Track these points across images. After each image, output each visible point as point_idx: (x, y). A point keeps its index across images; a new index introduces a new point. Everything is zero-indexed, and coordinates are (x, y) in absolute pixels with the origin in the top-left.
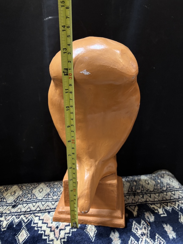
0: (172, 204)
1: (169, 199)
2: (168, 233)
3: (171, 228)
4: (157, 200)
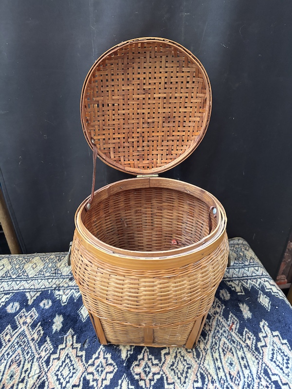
0: (253, 281)
1: (251, 275)
2: (243, 313)
3: (247, 308)
4: (237, 276)
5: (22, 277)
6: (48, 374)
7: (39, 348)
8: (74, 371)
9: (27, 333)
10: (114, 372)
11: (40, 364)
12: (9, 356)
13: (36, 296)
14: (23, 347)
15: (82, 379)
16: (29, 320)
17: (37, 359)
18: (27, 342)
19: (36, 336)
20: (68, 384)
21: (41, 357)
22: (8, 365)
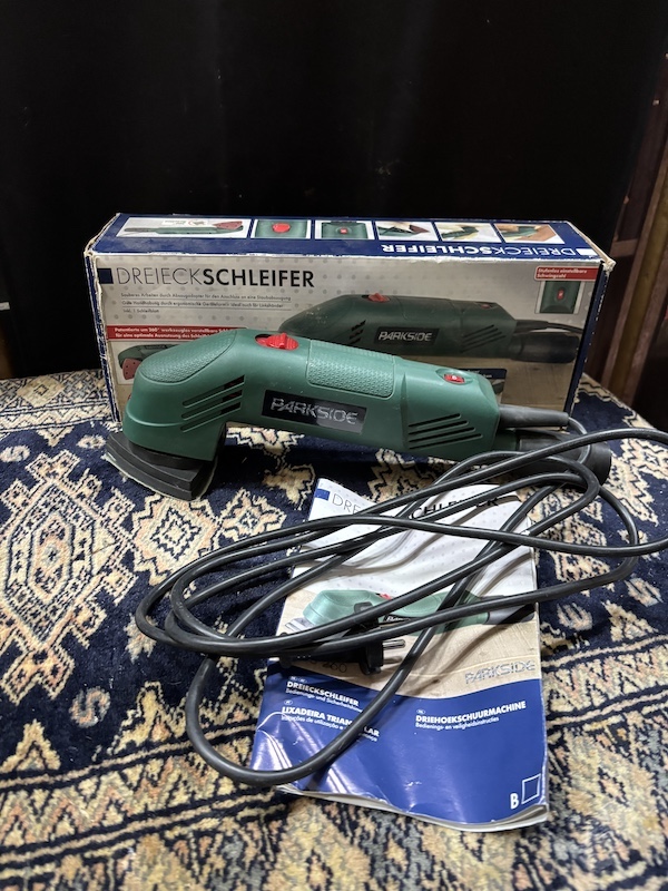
5: (18, 408)
6: (134, 542)
7: (101, 506)
8: (195, 530)
9: (63, 488)
10: (281, 522)
11: (112, 529)
12: (33, 527)
13: (64, 433)
14: (63, 509)
15: (216, 539)
16: (60, 470)
17: (102, 523)
18: (67, 501)
19: (86, 491)
20: (187, 551)
21: (109, 520)
22: (37, 539)
